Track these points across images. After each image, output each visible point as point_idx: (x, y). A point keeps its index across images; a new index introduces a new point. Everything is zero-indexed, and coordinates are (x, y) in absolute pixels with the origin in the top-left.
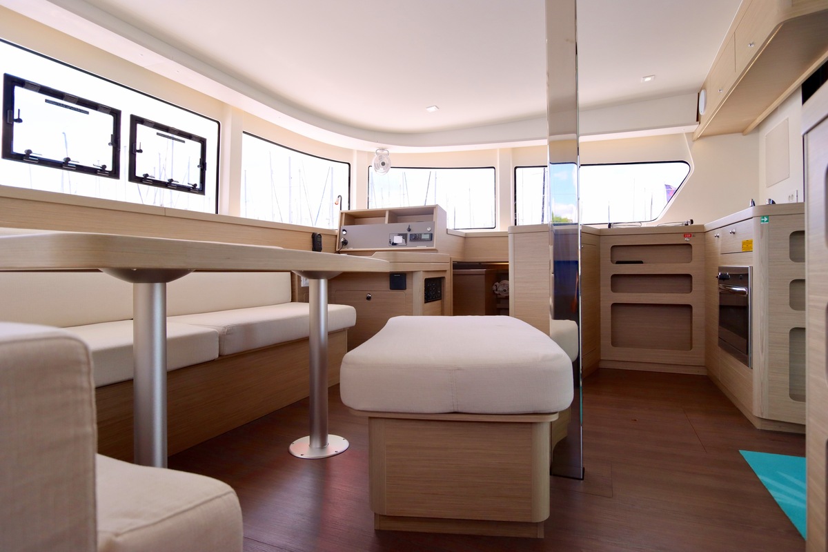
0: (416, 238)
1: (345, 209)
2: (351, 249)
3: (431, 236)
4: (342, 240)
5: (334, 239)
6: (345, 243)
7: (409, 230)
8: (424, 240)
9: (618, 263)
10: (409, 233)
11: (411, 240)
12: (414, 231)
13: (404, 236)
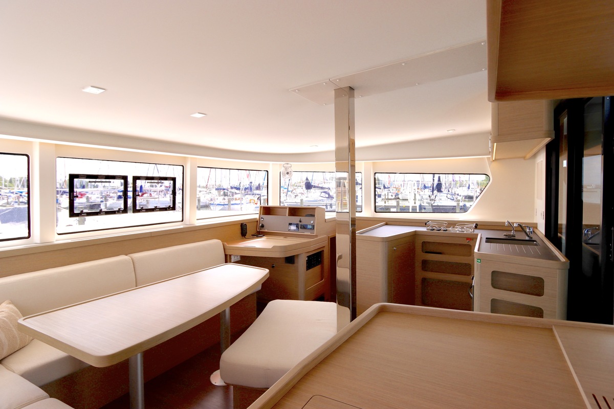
0: (304, 227)
1: (263, 205)
2: (266, 231)
3: (313, 226)
4: (260, 225)
5: (256, 223)
6: (263, 226)
7: (300, 221)
8: (309, 229)
9: (426, 252)
10: (300, 224)
11: (301, 228)
12: (302, 223)
13: (297, 226)
